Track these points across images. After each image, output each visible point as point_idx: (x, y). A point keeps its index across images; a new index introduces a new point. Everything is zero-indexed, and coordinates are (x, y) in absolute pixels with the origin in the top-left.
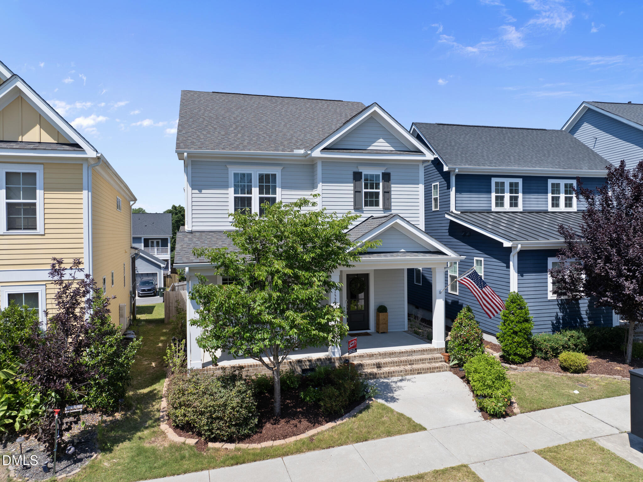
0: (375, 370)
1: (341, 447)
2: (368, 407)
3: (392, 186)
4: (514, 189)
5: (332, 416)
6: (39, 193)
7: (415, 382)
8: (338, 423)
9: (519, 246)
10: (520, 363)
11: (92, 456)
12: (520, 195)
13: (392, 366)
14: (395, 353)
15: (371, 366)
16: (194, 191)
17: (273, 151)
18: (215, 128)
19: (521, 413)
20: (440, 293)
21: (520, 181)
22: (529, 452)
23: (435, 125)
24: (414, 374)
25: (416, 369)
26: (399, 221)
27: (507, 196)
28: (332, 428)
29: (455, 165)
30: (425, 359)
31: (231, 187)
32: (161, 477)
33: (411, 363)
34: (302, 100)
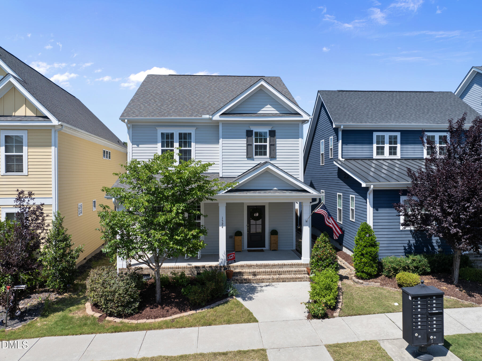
0: (251, 277)
1: (191, 328)
2: (226, 302)
3: (277, 140)
4: (393, 141)
5: (195, 306)
6: (25, 148)
7: (277, 287)
8: (198, 311)
9: (372, 186)
10: (366, 279)
11: (33, 319)
12: (399, 146)
13: (264, 275)
14: (269, 265)
15: (248, 273)
16: (134, 146)
17: (188, 116)
18: (156, 101)
19: (339, 316)
20: (307, 221)
21: (398, 134)
22: (320, 345)
23: (336, 92)
24: (280, 282)
25: (281, 278)
26: (270, 167)
27: (387, 147)
28: (192, 314)
29: (341, 122)
30: (291, 271)
31: (159, 143)
32: (65, 335)
33: (280, 273)
34: (234, 77)
